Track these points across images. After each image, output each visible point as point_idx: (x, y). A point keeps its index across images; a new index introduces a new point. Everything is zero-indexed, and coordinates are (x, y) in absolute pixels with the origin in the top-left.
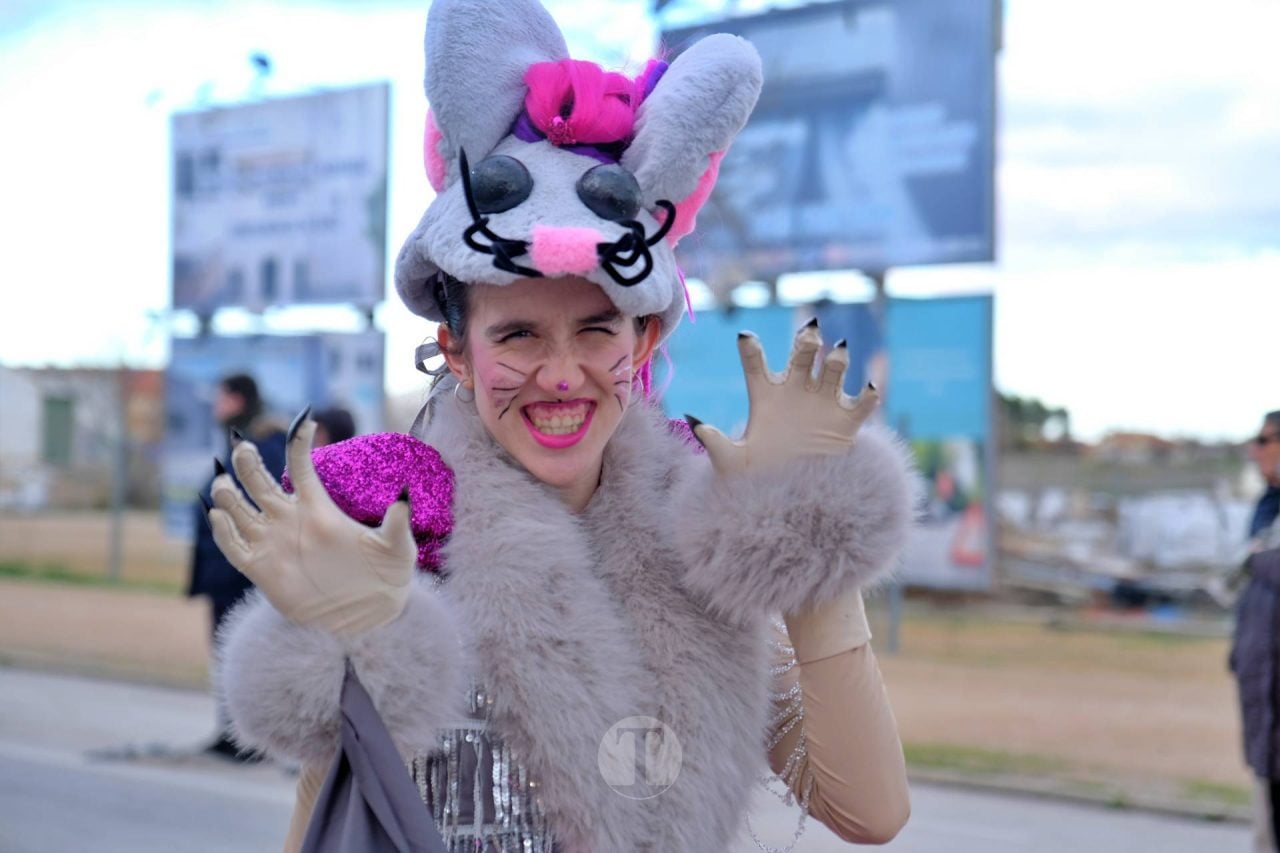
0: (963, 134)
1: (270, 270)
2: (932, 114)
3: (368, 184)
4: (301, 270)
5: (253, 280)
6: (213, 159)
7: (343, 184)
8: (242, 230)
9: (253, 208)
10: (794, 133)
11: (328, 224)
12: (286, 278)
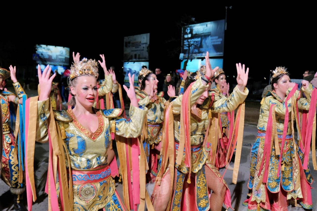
0: (221, 40)
1: (136, 55)
2: (217, 37)
3: (147, 46)
4: (139, 55)
5: (134, 56)
6: (129, 43)
7: (144, 45)
8: (133, 51)
9: (134, 48)
10: (199, 39)
11: (143, 50)
12: (137, 56)
